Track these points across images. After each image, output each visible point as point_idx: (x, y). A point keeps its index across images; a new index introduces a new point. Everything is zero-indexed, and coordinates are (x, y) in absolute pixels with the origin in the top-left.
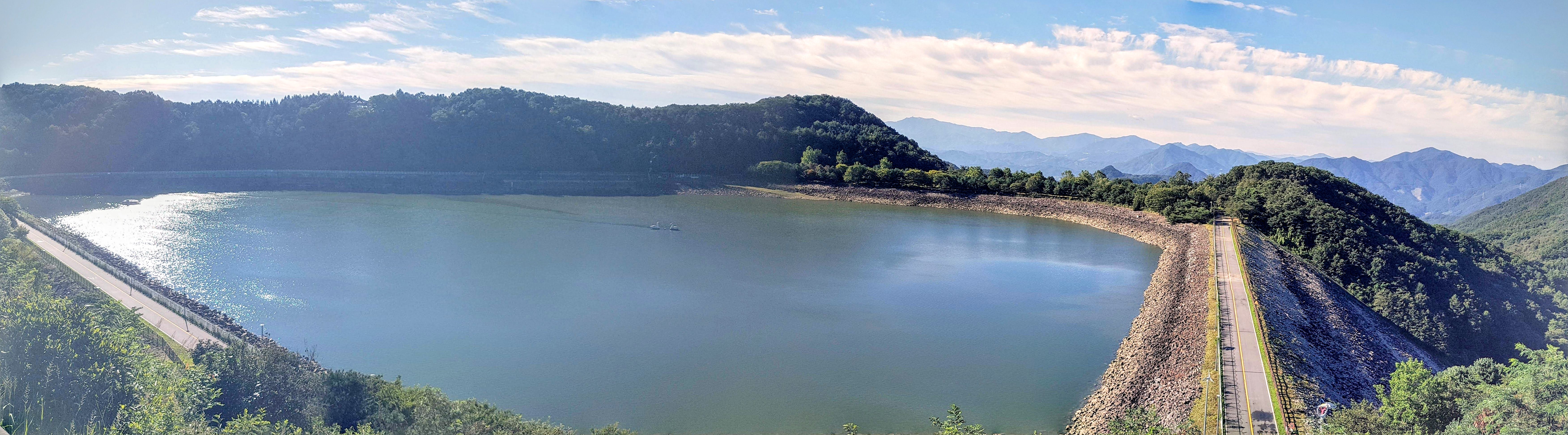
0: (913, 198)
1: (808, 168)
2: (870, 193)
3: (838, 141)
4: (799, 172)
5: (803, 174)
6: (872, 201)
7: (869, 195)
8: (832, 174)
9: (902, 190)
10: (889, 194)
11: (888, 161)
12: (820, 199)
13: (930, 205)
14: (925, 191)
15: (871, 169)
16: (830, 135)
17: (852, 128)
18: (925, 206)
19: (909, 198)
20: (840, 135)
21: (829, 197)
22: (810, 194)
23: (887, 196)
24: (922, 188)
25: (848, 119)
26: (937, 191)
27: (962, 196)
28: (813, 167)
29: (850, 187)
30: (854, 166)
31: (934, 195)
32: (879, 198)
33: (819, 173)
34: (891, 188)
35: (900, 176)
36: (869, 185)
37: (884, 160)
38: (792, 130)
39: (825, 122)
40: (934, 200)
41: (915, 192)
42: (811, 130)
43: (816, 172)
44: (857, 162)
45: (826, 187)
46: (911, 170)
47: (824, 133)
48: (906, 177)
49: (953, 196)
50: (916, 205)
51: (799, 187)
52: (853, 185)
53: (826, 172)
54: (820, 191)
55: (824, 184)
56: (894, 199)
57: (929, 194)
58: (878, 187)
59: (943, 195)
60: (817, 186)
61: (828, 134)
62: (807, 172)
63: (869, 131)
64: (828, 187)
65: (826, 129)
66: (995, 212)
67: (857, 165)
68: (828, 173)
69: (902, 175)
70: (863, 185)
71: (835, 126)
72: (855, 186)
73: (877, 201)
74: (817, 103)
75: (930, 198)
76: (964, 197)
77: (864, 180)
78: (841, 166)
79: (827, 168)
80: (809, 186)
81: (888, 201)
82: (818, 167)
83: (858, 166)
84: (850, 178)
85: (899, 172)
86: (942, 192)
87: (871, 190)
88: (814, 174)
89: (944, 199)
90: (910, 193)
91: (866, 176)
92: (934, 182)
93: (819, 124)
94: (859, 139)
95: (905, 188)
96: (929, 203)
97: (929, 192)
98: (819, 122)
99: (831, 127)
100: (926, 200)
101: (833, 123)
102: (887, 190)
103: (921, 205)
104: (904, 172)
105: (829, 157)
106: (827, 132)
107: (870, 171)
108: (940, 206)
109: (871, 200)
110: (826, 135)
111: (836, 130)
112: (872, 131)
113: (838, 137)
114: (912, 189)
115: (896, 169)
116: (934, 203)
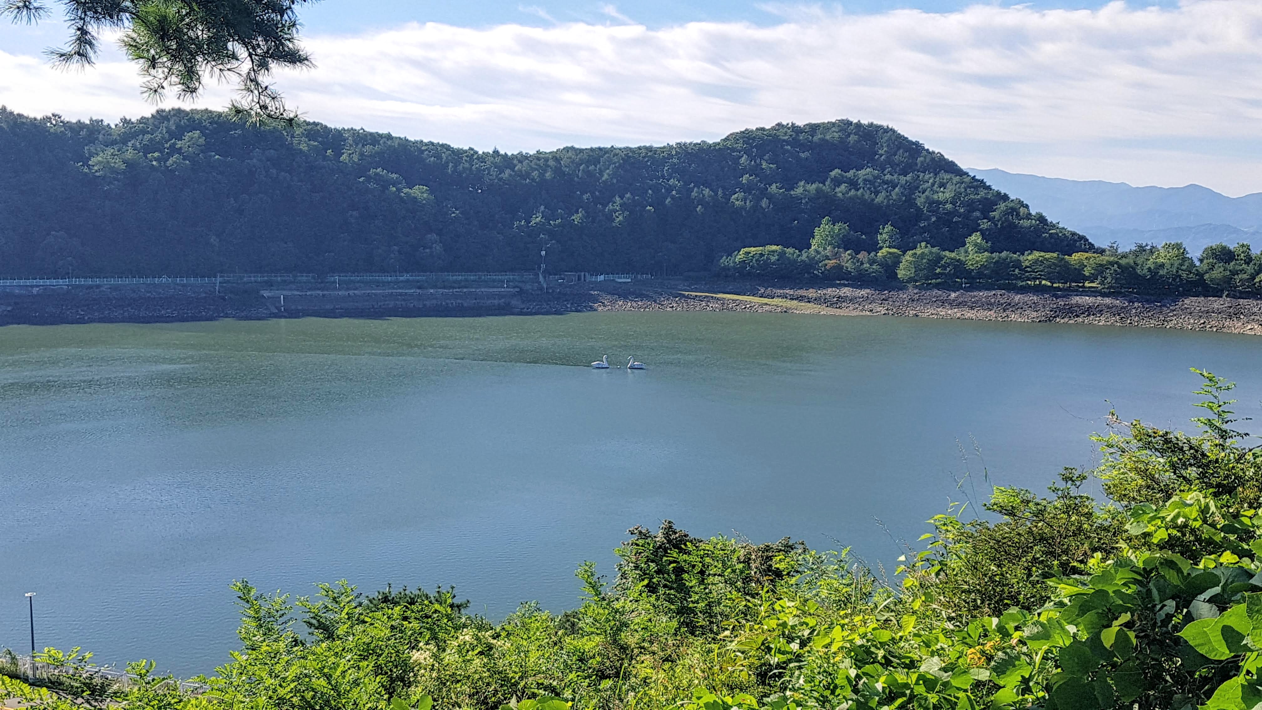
0: (1044, 307)
1: (827, 258)
2: (954, 301)
3: (879, 207)
4: (811, 265)
5: (818, 270)
6: (959, 315)
7: (953, 304)
8: (874, 267)
9: (1017, 293)
10: (993, 300)
11: (983, 239)
12: (854, 313)
13: (1080, 320)
14: (1068, 292)
15: (953, 255)
16: (863, 195)
17: (903, 180)
18: (1071, 322)
19: (1034, 307)
20: (883, 194)
21: (871, 311)
22: (835, 305)
23: (989, 306)
24: (1058, 289)
25: (893, 165)
26: (1093, 292)
27: (1148, 301)
28: (836, 256)
29: (912, 291)
30: (919, 251)
31: (1088, 300)
32: (972, 308)
33: (849, 266)
34: (994, 289)
35: (1015, 267)
36: (948, 285)
37: (976, 238)
38: (792, 189)
39: (852, 172)
40: (1089, 311)
41: (1046, 296)
42: (826, 187)
43: (843, 264)
44: (923, 244)
45: (864, 292)
46: (1036, 254)
47: (853, 192)
48: (1027, 267)
49: (1129, 302)
50: (1050, 321)
51: (812, 293)
52: (916, 287)
53: (862, 264)
54: (852, 300)
55: (861, 287)
56: (1004, 311)
57: (1078, 298)
58: (967, 290)
59: (1108, 301)
60: (846, 291)
61: (859, 193)
62: (826, 265)
63: (936, 186)
64: (868, 291)
65: (853, 184)
66: (1225, 330)
67: (922, 249)
68: (866, 265)
69: (1018, 264)
70: (938, 286)
71: (870, 177)
72: (920, 288)
73: (970, 314)
74: (833, 136)
75: (1078, 306)
76: (1153, 302)
77: (937, 276)
78: (890, 253)
79: (863, 255)
80: (830, 291)
81: (991, 315)
82: (846, 255)
83: (926, 251)
84: (911, 273)
85: (1011, 258)
86: (1104, 295)
87: (953, 295)
88: (839, 267)
89: (1108, 307)
90: (1035, 298)
91: (944, 267)
92: (1087, 274)
93: (840, 175)
94: (920, 201)
95: (1024, 290)
96: (1078, 316)
97: (1077, 295)
98: (840, 171)
99: (865, 180)
100: (1071, 311)
101: (865, 173)
102: (986, 293)
103: (1062, 321)
104: (1022, 258)
105: (864, 237)
106: (858, 190)
107: (952, 259)
108: (1102, 321)
109: (956, 313)
110: (856, 195)
111: (873, 185)
112: (943, 185)
113: (880, 199)
114: (1039, 290)
115: (1004, 254)
116: (1088, 316)
